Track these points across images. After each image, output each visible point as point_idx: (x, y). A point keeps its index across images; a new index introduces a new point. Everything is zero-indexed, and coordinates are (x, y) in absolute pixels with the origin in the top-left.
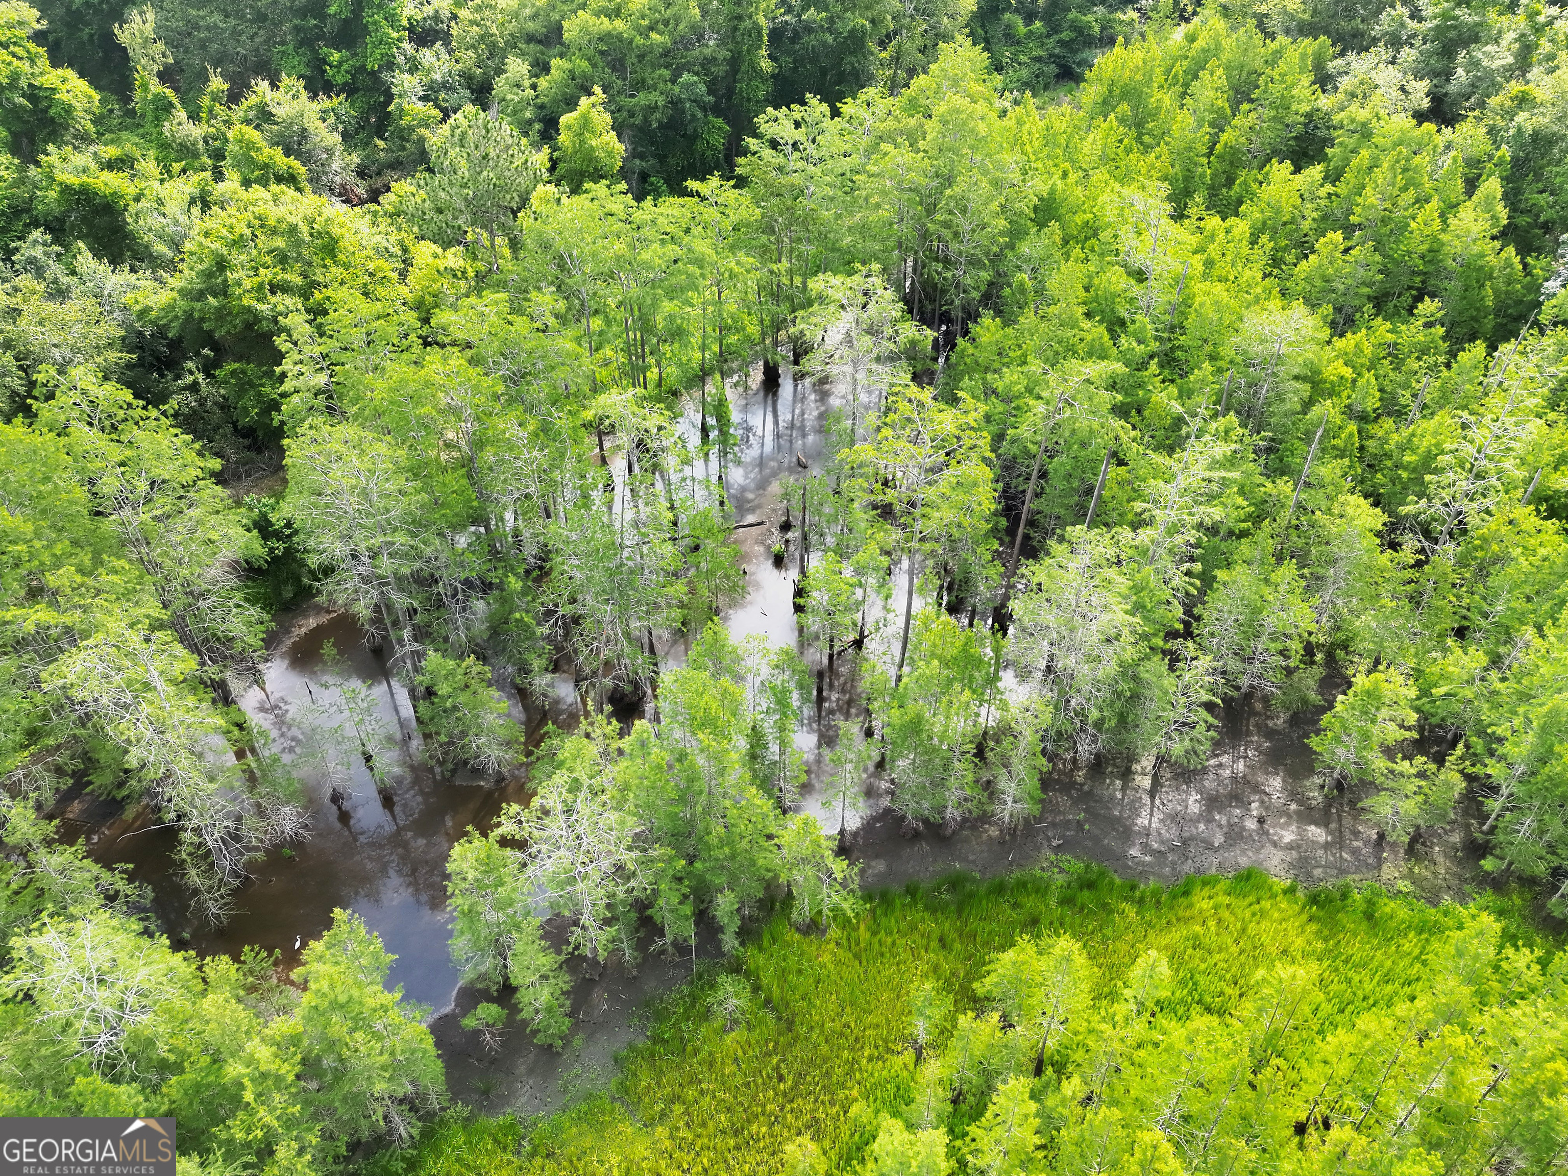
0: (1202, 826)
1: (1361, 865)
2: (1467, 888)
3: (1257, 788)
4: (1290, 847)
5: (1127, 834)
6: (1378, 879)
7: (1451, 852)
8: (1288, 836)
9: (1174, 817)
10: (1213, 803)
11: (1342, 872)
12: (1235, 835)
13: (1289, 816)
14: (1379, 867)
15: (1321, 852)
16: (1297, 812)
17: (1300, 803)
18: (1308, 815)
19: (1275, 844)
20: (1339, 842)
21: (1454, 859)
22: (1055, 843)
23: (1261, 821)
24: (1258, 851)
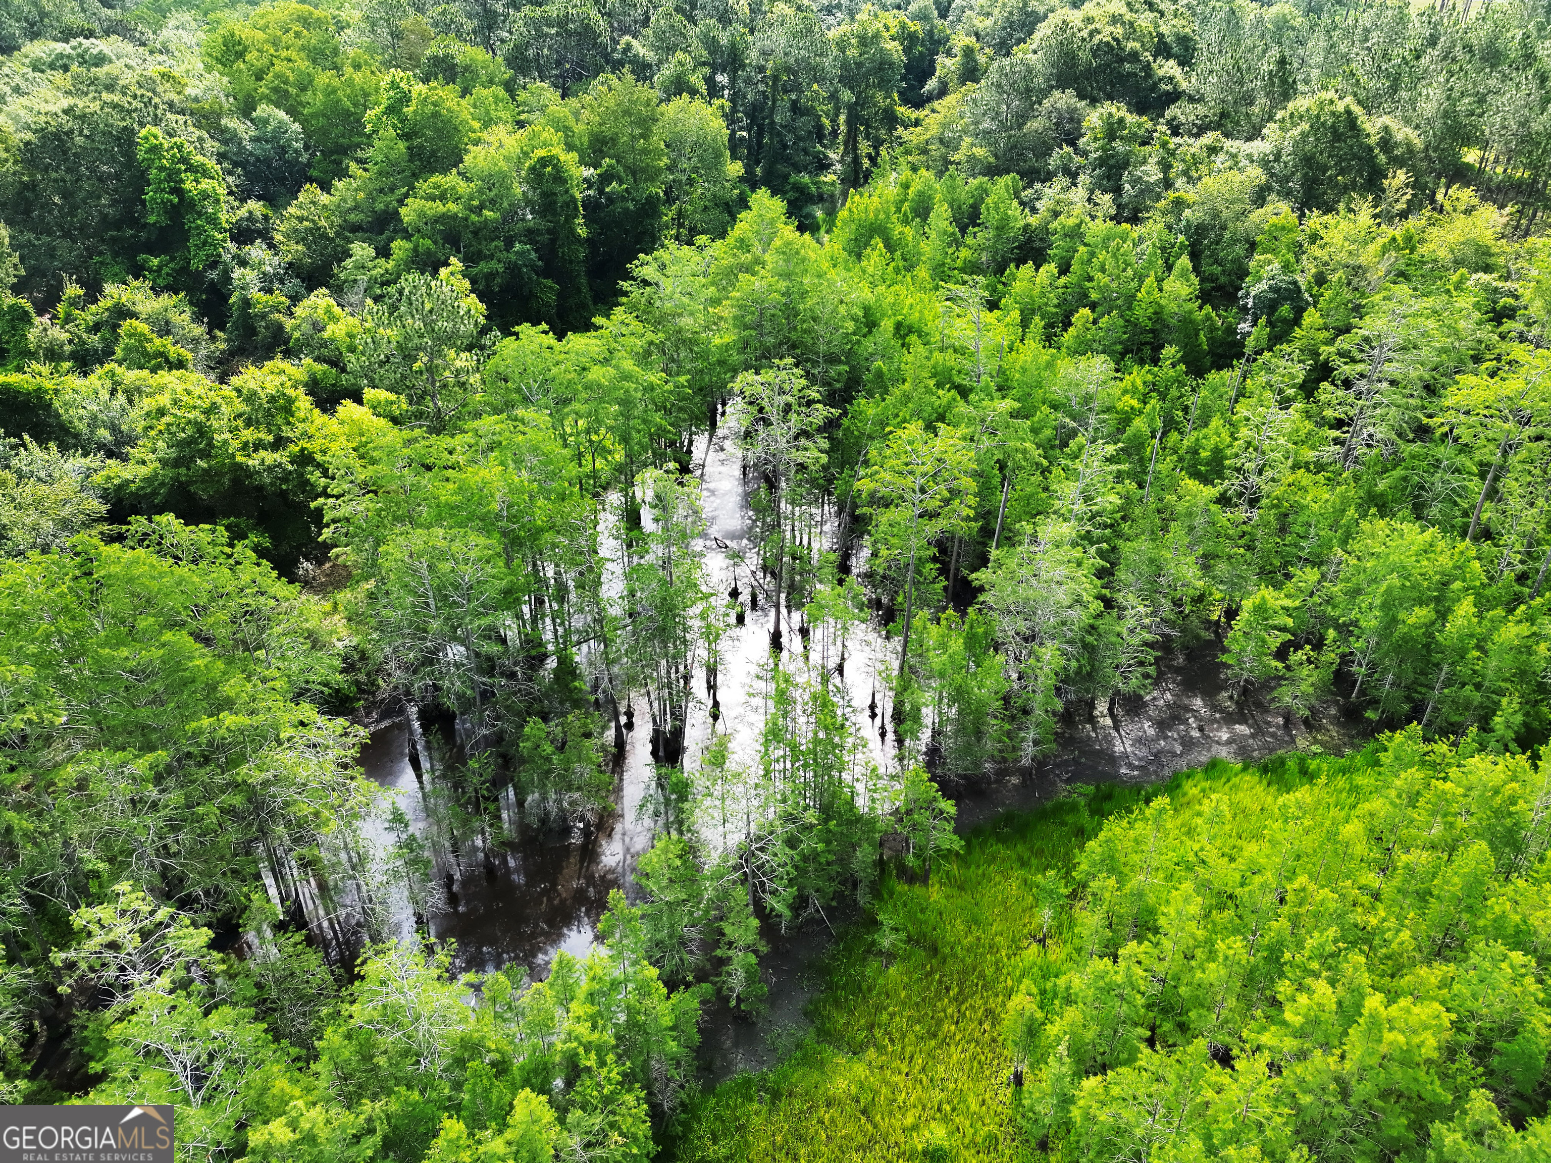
0: (1162, 743)
1: (1282, 743)
2: (1356, 741)
3: (1187, 709)
4: (1229, 742)
5: (1113, 760)
6: (1297, 749)
7: (1335, 721)
8: (1225, 736)
9: (1139, 741)
10: (1162, 725)
11: (1272, 751)
12: (1188, 744)
13: (1218, 722)
14: (1294, 742)
15: (1251, 741)
16: (1223, 718)
17: (1221, 711)
18: (1230, 719)
19: (1218, 743)
20: (1259, 732)
21: (1338, 724)
22: (1065, 777)
23: (1201, 729)
24: (1209, 750)
